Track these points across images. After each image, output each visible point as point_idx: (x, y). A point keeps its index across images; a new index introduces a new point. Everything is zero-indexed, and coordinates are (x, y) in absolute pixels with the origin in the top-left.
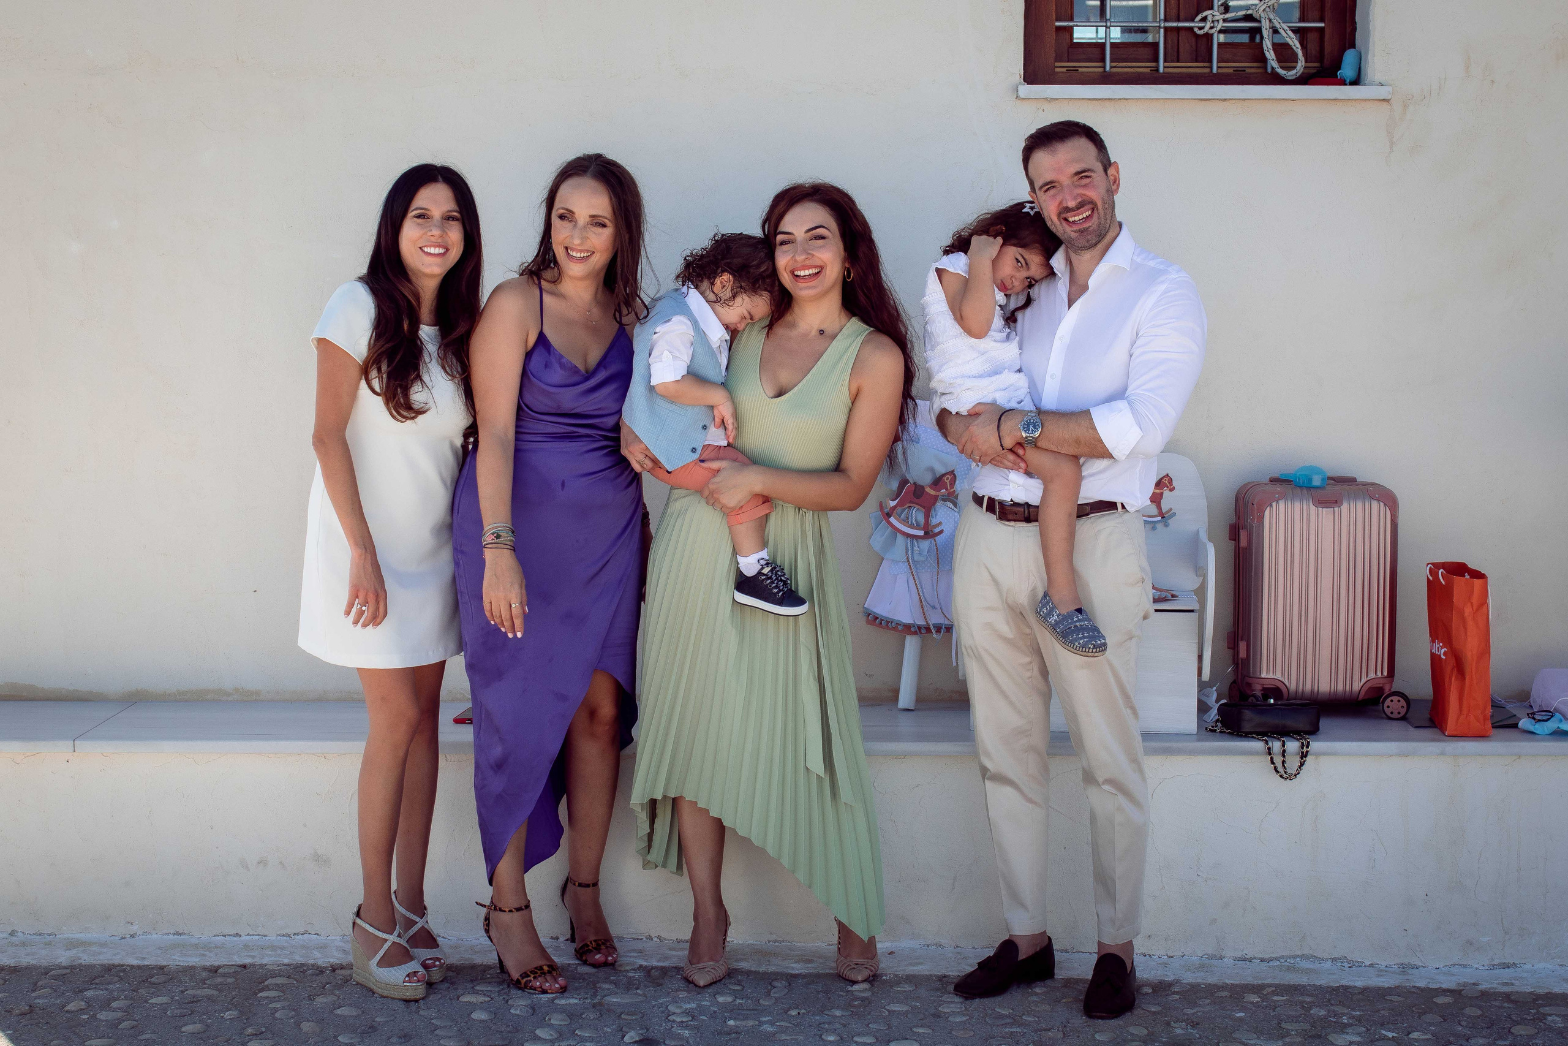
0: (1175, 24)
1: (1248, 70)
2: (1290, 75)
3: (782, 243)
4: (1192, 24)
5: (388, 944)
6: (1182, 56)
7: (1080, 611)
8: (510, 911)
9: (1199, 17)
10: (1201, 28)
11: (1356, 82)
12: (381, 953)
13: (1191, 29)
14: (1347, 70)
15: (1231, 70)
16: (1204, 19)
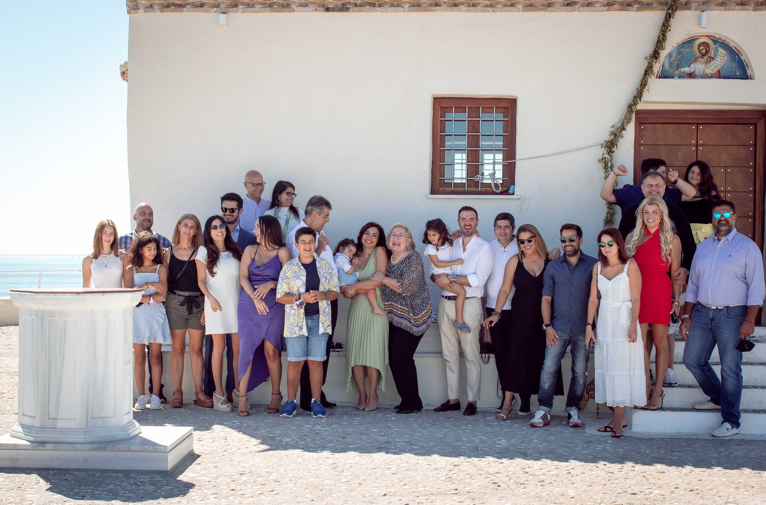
0: (470, 178)
1: (489, 190)
2: (498, 192)
3: (366, 233)
4: (474, 178)
5: (223, 399)
6: (472, 186)
7: (464, 323)
8: (242, 396)
9: (476, 177)
10: (476, 179)
11: (513, 194)
12: (221, 402)
13: (474, 179)
14: (511, 191)
15: (484, 190)
16: (477, 177)
